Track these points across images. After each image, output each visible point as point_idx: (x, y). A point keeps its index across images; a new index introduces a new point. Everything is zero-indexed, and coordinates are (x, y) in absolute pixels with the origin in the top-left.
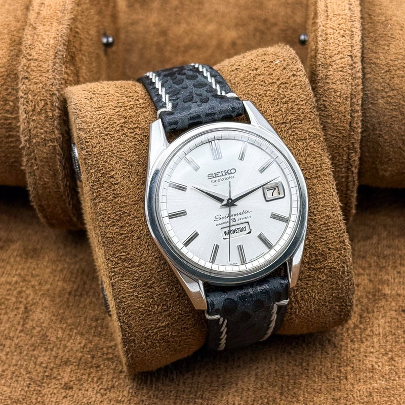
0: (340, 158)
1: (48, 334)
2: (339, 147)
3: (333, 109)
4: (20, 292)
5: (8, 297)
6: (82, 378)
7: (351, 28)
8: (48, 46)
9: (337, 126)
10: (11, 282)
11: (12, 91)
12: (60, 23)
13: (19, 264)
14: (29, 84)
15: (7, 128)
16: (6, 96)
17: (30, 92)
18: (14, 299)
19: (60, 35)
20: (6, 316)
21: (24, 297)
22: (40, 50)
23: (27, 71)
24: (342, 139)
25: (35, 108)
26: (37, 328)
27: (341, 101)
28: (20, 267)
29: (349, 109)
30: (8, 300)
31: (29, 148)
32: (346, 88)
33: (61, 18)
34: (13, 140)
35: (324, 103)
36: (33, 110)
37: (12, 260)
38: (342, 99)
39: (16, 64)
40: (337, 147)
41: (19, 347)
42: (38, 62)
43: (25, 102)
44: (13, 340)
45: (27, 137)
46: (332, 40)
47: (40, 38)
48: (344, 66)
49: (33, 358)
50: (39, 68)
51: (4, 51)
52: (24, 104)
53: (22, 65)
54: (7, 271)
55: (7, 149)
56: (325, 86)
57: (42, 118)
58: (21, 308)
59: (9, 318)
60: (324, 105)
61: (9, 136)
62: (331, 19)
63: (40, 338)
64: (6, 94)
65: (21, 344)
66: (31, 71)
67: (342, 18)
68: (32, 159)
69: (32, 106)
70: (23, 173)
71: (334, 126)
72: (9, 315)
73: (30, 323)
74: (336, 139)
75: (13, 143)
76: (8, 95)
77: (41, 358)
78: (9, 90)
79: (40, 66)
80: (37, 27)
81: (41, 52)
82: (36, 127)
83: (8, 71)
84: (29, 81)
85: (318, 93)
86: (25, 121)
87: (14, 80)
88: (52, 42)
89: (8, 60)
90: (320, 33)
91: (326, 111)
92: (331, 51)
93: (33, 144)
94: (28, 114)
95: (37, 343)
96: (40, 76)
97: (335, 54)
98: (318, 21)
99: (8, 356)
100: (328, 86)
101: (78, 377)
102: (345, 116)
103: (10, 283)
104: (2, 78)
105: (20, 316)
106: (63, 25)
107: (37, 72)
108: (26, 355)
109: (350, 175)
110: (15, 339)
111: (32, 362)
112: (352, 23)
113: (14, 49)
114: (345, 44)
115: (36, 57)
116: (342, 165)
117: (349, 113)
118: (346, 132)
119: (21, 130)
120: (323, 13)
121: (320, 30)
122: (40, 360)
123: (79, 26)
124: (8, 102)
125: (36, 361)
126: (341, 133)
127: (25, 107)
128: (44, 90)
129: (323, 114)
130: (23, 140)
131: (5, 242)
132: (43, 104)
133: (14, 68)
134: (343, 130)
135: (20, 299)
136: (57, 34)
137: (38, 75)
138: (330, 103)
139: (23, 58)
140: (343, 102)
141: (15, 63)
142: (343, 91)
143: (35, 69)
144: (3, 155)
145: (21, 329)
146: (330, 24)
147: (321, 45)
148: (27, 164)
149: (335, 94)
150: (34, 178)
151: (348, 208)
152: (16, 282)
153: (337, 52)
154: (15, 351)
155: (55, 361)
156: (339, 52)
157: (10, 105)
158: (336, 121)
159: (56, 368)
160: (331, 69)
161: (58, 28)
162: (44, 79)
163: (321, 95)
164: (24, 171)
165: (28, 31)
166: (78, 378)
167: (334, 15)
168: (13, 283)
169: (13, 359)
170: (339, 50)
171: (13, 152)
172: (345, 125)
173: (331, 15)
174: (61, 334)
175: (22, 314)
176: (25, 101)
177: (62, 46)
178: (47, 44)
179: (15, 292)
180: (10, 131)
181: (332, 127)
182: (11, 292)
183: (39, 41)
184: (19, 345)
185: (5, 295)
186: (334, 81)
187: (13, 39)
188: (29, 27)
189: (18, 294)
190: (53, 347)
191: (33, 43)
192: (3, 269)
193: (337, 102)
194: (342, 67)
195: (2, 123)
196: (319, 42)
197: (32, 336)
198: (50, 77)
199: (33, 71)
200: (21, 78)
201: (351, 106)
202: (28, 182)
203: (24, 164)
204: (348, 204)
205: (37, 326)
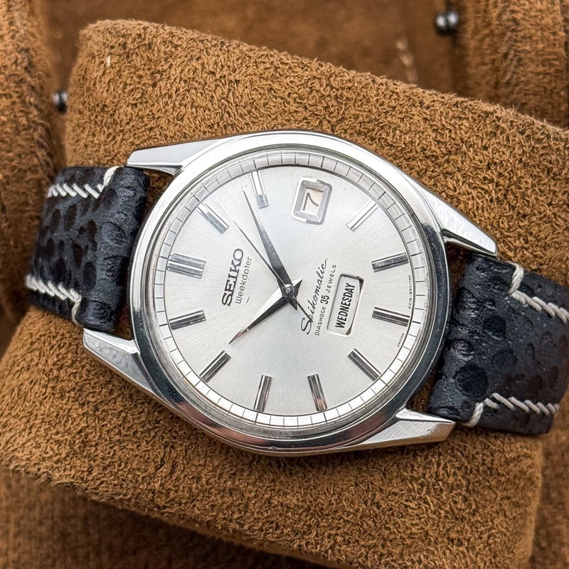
9: (543, 55)
27: (543, 8)
29: (560, 19)
35: (515, 16)
60: (514, 20)
74: (544, 78)
91: (520, 31)
102: (555, 34)
118: (561, 62)
126: (551, 65)
129: (515, 38)
134: (554, 59)
138: (525, 14)
140: (548, 9)
158: (541, 46)
172: (557, 50)
181: (535, 57)
193: (537, 11)
201: (563, 12)
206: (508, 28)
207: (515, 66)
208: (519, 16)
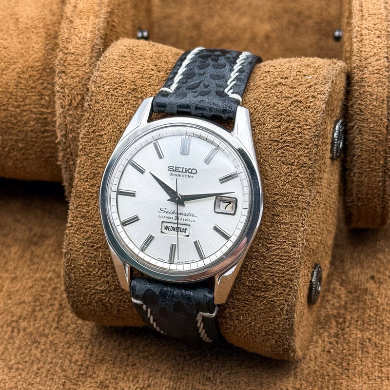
0: (377, 162)
1: (83, 331)
2: (376, 151)
3: (369, 113)
4: (54, 289)
5: (42, 294)
6: (117, 377)
7: (387, 28)
8: (85, 40)
9: (373, 130)
10: (46, 278)
11: (48, 85)
12: (97, 16)
13: (54, 260)
14: (65, 78)
15: (42, 123)
16: (42, 90)
17: (67, 86)
18: (48, 296)
19: (97, 28)
20: (40, 313)
21: (59, 294)
22: (76, 43)
23: (64, 65)
24: (379, 143)
25: (71, 102)
26: (71, 325)
27: (377, 105)
28: (54, 263)
29: (385, 112)
30: (42, 296)
31: (65, 143)
32: (382, 91)
33: (97, 11)
34: (49, 134)
35: (360, 106)
36: (70, 105)
37: (46, 256)
38: (378, 102)
39: (52, 58)
40: (374, 151)
41: (54, 344)
42: (75, 55)
43: (61, 97)
44: (48, 338)
45: (63, 132)
46: (368, 42)
47: (77, 31)
48: (380, 68)
49: (68, 356)
50: (75, 62)
51: (40, 45)
52: (60, 99)
53: (58, 58)
54: (42, 267)
55: (42, 144)
56: (360, 89)
57: (78, 112)
58: (55, 304)
59: (44, 314)
60: (360, 109)
61: (45, 131)
62: (366, 19)
63: (75, 335)
64: (42, 89)
65: (56, 341)
66: (68, 65)
67: (378, 18)
68: (68, 154)
69: (68, 100)
70: (59, 168)
71: (370, 130)
72: (43, 312)
73: (65, 320)
74: (372, 143)
75: (48, 138)
76: (44, 89)
77: (77, 355)
78: (45, 85)
79: (77, 60)
80: (74, 20)
81: (78, 46)
82: (72, 122)
83: (44, 65)
84: (66, 74)
85: (353, 96)
86: (62, 116)
87: (49, 74)
88: (89, 35)
89: (44, 54)
90: (355, 34)
91: (362, 115)
92: (366, 53)
93: (69, 139)
94: (64, 108)
95: (72, 340)
96: (77, 70)
97: (371, 56)
98: (353, 21)
99: (43, 354)
100: (364, 89)
101: (114, 375)
102: (381, 120)
103: (44, 280)
104: (38, 72)
105: (54, 313)
106: (100, 18)
107: (74, 65)
108: (61, 353)
109: (387, 179)
110: (49, 336)
111: (67, 361)
112: (388, 23)
113: (50, 43)
114: (381, 45)
115: (73, 51)
116: (379, 169)
117: (386, 117)
118: (383, 136)
119: (58, 125)
120: (357, 12)
121: (354, 31)
122: (75, 358)
123: (116, 20)
124: (43, 97)
125: (72, 359)
126: (377, 137)
127: (61, 101)
128: (81, 84)
129: (358, 118)
130: (59, 134)
131: (39, 237)
132: (80, 98)
133: (50, 62)
134: (379, 133)
135: (55, 296)
136: (94, 28)
137: (75, 69)
138: (366, 107)
139: (59, 51)
140: (380, 106)
141: (50, 57)
142: (379, 94)
143: (72, 63)
144: (39, 150)
145: (56, 326)
146: (365, 24)
147: (356, 47)
148: (63, 159)
149: (371, 97)
150: (69, 174)
151: (386, 212)
152: (51, 279)
153: (373, 54)
154: (50, 348)
155: (90, 359)
156: (374, 53)
157: (45, 100)
158: (372, 125)
159: (91, 366)
160: (367, 71)
161: (95, 22)
162: (80, 73)
163: (356, 98)
164: (60, 167)
165: (64, 25)
166: (113, 377)
167: (370, 14)
168: (48, 279)
169: (47, 356)
170: (374, 52)
171: (49, 147)
172: (382, 129)
173: (366, 15)
174: (96, 332)
175: (57, 310)
176: (62, 95)
177: (99, 39)
178: (84, 38)
179: (50, 289)
180: (45, 126)
181: (368, 131)
182: (46, 289)
183: (76, 35)
184: (54, 342)
185: (40, 292)
186: (369, 84)
187: (49, 33)
188: (66, 20)
189: (53, 291)
190: (88, 345)
191: (70, 37)
192: (37, 266)
193: (373, 106)
194: (378, 69)
195: (38, 117)
196: (354, 44)
197: (67, 334)
198: (87, 71)
199: (70, 65)
200: (57, 72)
201: (388, 109)
202: (64, 177)
203: (60, 159)
204: (386, 208)
205: (72, 323)
206: (355, 112)
207: (356, 134)
208: (362, 107)
